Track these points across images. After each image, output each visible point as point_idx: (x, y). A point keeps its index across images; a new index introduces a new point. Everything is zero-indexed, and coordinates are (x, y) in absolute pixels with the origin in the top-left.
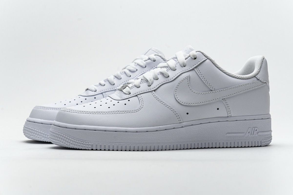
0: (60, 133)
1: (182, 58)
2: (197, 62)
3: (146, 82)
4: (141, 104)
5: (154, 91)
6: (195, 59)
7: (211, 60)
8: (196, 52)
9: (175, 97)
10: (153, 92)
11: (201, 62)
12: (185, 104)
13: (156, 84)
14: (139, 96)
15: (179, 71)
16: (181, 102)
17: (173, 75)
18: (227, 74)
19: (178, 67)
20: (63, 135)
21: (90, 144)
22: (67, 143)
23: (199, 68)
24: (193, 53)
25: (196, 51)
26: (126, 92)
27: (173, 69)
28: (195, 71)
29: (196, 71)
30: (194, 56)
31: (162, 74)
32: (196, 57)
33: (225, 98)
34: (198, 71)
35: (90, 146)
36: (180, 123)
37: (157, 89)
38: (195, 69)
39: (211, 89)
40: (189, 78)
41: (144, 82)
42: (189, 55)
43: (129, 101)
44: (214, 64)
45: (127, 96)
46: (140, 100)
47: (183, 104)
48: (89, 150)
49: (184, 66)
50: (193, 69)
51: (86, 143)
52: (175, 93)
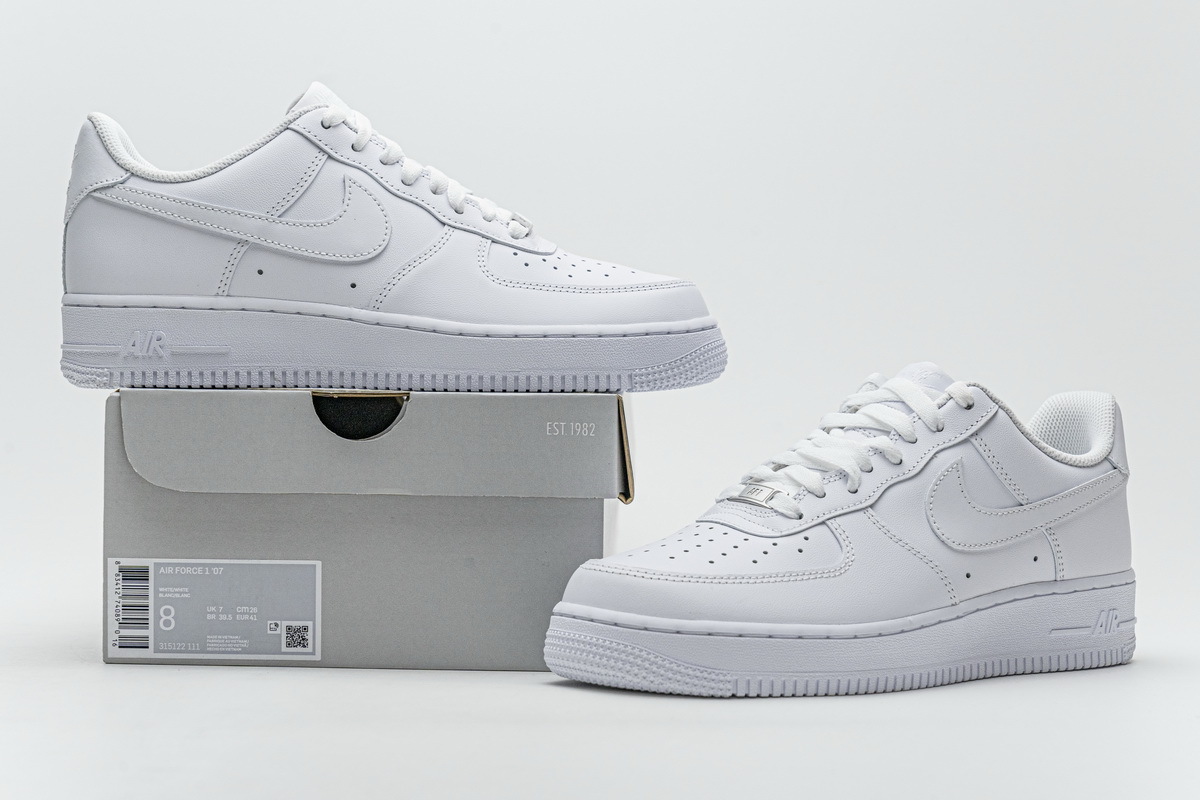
0: (626, 646)
1: (926, 404)
2: (978, 418)
3: (837, 478)
4: (845, 550)
5: (871, 506)
6: (969, 407)
7: (1007, 412)
8: (969, 385)
9: (931, 526)
10: (870, 509)
11: (988, 417)
12: (960, 548)
13: (870, 486)
14: (832, 524)
15: (928, 443)
16: (949, 542)
17: (913, 457)
18: (1045, 453)
19: (921, 433)
20: (636, 651)
21: (729, 678)
22: (652, 679)
23: (982, 435)
24: (959, 388)
25: (968, 383)
26: (789, 513)
27: (910, 439)
28: (974, 446)
29: (977, 446)
30: (965, 398)
31: (880, 453)
32: (971, 403)
33: (1052, 525)
34: (983, 445)
35: (729, 686)
36: (953, 605)
37: (877, 501)
38: (973, 440)
39: (1020, 499)
40: (958, 467)
41: (832, 480)
42: (945, 396)
43: (806, 539)
44: (1015, 423)
45: (796, 525)
46: (838, 535)
47: (954, 546)
48: (721, 697)
49: (939, 431)
50: (966, 441)
51: (717, 675)
52: (929, 513)
